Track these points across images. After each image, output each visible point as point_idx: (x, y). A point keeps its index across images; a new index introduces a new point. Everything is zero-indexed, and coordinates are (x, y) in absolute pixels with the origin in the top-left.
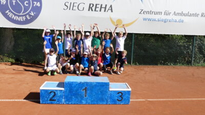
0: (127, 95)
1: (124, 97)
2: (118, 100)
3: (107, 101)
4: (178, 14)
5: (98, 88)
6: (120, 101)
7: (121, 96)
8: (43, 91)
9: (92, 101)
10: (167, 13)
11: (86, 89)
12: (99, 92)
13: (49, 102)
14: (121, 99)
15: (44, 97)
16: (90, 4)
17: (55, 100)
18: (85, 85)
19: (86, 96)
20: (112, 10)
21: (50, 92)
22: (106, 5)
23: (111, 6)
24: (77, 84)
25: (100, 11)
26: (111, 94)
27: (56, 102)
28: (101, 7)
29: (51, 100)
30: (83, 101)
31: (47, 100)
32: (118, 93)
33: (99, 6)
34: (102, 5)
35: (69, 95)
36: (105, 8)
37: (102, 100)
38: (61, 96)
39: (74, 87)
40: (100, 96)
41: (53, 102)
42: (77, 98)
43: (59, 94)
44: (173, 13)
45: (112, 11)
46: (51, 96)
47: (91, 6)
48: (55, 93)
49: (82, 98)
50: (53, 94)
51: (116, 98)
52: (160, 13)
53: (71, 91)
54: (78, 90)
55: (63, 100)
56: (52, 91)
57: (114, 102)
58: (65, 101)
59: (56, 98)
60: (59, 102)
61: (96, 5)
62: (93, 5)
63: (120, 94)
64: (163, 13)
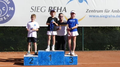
0: (75, 59)
1: (74, 60)
2: (70, 62)
3: (63, 62)
4: (115, 11)
5: (58, 55)
6: (72, 62)
7: (71, 60)
8: (25, 58)
9: (54, 63)
10: (107, 11)
11: (50, 56)
12: (59, 58)
13: (29, 64)
14: (72, 61)
15: (26, 61)
16: (50, 7)
17: (33, 63)
18: (50, 53)
19: (50, 60)
20: (65, 10)
21: (29, 58)
22: (61, 8)
23: (65, 8)
24: (45, 53)
25: (57, 11)
26: (66, 59)
27: (33, 64)
28: (58, 9)
29: (30, 63)
30: (49, 63)
31: (28, 63)
32: (70, 58)
33: (56, 8)
34: (58, 7)
35: (40, 59)
36: (61, 9)
37: (60, 62)
38: (36, 61)
39: (44, 55)
40: (59, 60)
41: (31, 64)
42: (45, 61)
43: (35, 59)
44: (111, 11)
45: (66, 12)
46: (30, 61)
47: (51, 8)
48: (32, 58)
49: (48, 61)
50: (31, 59)
51: (69, 61)
52: (102, 11)
53: (42, 57)
54: (46, 56)
55: (37, 63)
56: (31, 58)
57: (68, 64)
58: (38, 64)
59: (33, 62)
60: (35, 64)
61: (54, 7)
62: (52, 8)
63: (71, 58)
64: (104, 11)
